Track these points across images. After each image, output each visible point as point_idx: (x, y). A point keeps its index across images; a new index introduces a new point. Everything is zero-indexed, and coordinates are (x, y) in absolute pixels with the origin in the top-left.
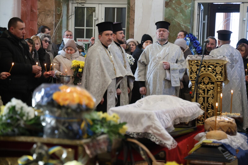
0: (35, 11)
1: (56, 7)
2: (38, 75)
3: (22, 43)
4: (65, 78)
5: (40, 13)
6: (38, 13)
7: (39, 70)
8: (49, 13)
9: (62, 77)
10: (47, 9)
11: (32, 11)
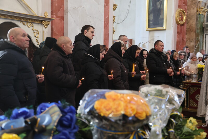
0: (184, 40)
1: (196, 37)
2: (171, 75)
3: (162, 55)
4: (193, 75)
5: (187, 41)
6: (186, 41)
7: (172, 72)
8: (192, 40)
9: (192, 75)
10: (191, 38)
11: (183, 40)
